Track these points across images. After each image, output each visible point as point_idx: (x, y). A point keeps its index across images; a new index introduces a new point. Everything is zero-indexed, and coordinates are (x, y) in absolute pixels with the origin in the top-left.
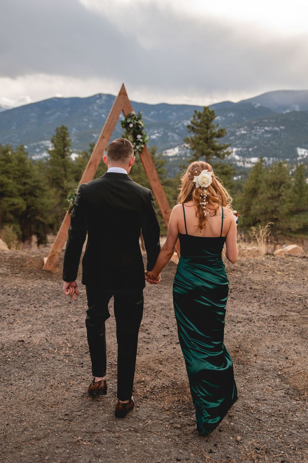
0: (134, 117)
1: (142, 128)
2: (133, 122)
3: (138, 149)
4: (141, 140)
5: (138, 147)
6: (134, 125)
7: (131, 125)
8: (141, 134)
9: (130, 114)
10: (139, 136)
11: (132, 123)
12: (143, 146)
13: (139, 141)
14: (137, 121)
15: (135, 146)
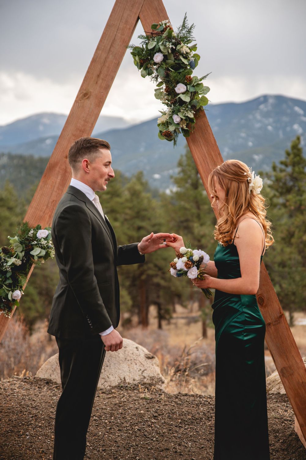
0: (165, 34)
1: (193, 65)
2: (162, 48)
3: (178, 124)
4: (186, 99)
5: (176, 119)
6: (166, 57)
7: (158, 58)
8: (188, 81)
9: (155, 27)
10: (180, 88)
11: (159, 51)
12: (191, 115)
13: (182, 102)
14: (175, 44)
15: (171, 117)
